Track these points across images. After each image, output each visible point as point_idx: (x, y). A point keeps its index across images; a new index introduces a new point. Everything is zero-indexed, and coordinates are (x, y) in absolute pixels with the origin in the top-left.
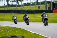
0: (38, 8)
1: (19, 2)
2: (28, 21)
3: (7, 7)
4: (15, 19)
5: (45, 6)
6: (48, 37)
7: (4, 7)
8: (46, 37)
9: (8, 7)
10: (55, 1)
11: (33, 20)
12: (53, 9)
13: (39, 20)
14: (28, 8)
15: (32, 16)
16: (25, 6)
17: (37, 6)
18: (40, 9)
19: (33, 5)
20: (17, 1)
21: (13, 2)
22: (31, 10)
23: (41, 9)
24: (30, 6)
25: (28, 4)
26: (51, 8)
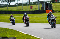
1: (10, 2)
2: (28, 22)
4: (13, 19)
5: (37, 6)
6: (41, 38)
8: (39, 38)
10: (48, 1)
12: (46, 9)
14: (20, 8)
17: (29, 6)
20: (8, 1)
21: (4, 2)
23: (33, 9)
24: (22, 7)
25: (20, 4)
26: (44, 9)
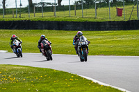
0: (116, 14)
3: (27, 12)
4: (17, 45)
5: (135, 9)
7: (18, 12)
9: (32, 12)
11: (103, 50)
13: (118, 49)
14: (88, 15)
15: (99, 38)
16: (81, 9)
17: (114, 9)
18: (121, 19)
19: (101, 7)
22: (95, 20)
25: (89, 4)
